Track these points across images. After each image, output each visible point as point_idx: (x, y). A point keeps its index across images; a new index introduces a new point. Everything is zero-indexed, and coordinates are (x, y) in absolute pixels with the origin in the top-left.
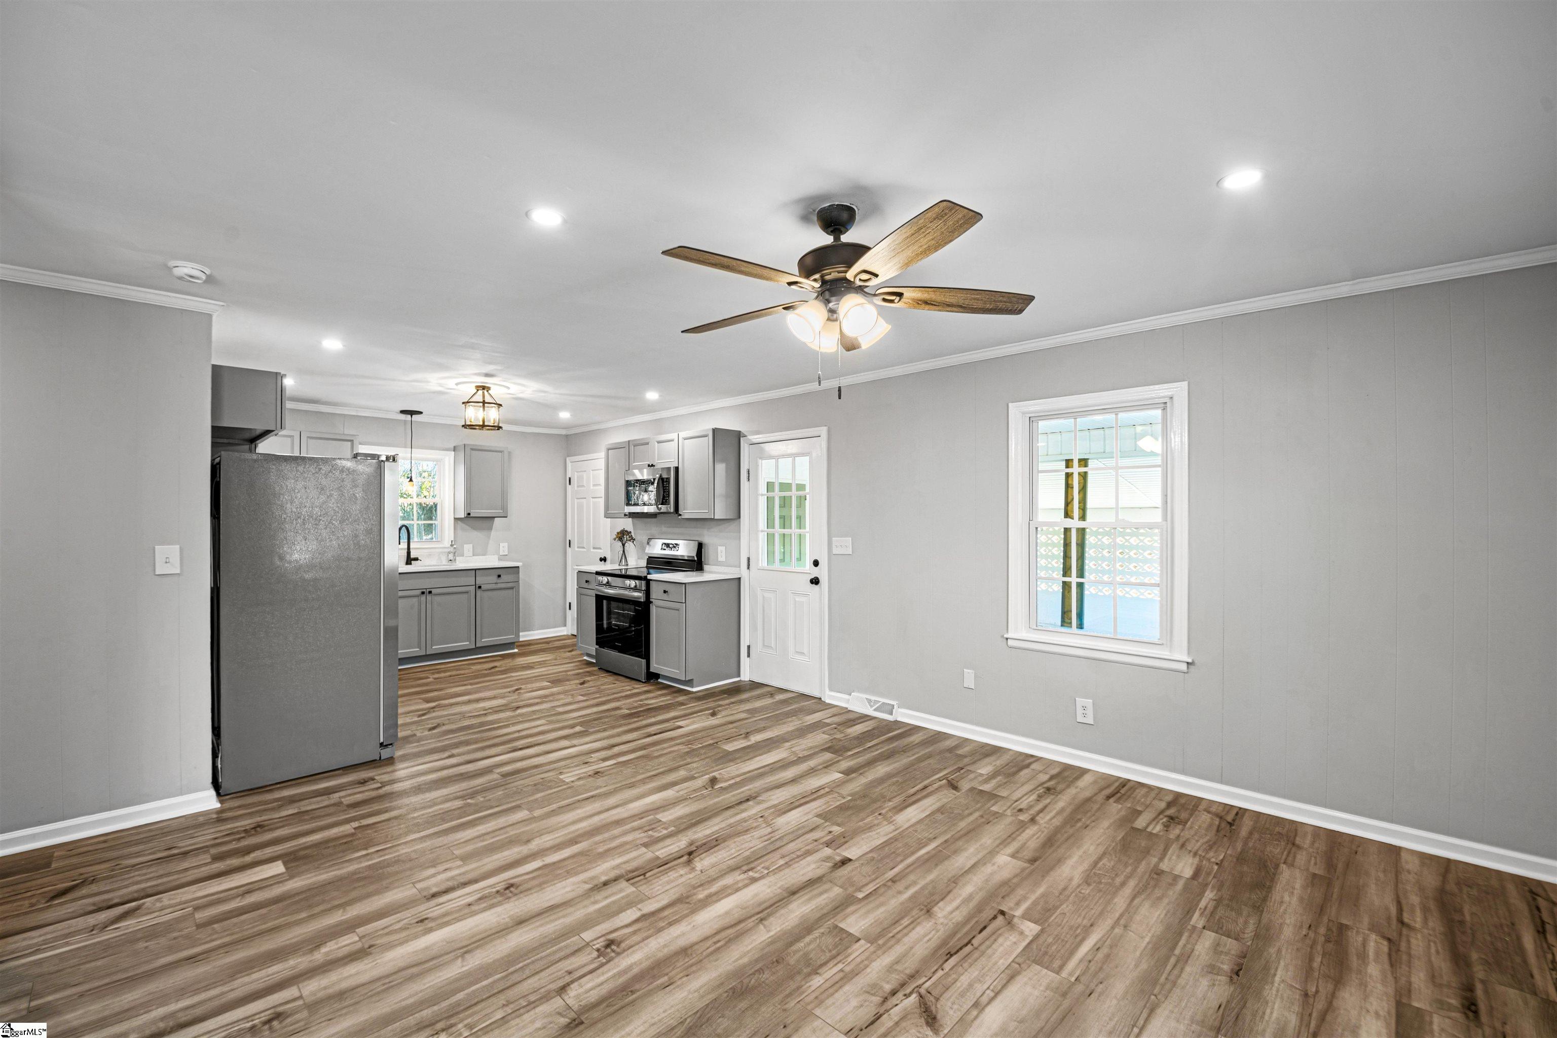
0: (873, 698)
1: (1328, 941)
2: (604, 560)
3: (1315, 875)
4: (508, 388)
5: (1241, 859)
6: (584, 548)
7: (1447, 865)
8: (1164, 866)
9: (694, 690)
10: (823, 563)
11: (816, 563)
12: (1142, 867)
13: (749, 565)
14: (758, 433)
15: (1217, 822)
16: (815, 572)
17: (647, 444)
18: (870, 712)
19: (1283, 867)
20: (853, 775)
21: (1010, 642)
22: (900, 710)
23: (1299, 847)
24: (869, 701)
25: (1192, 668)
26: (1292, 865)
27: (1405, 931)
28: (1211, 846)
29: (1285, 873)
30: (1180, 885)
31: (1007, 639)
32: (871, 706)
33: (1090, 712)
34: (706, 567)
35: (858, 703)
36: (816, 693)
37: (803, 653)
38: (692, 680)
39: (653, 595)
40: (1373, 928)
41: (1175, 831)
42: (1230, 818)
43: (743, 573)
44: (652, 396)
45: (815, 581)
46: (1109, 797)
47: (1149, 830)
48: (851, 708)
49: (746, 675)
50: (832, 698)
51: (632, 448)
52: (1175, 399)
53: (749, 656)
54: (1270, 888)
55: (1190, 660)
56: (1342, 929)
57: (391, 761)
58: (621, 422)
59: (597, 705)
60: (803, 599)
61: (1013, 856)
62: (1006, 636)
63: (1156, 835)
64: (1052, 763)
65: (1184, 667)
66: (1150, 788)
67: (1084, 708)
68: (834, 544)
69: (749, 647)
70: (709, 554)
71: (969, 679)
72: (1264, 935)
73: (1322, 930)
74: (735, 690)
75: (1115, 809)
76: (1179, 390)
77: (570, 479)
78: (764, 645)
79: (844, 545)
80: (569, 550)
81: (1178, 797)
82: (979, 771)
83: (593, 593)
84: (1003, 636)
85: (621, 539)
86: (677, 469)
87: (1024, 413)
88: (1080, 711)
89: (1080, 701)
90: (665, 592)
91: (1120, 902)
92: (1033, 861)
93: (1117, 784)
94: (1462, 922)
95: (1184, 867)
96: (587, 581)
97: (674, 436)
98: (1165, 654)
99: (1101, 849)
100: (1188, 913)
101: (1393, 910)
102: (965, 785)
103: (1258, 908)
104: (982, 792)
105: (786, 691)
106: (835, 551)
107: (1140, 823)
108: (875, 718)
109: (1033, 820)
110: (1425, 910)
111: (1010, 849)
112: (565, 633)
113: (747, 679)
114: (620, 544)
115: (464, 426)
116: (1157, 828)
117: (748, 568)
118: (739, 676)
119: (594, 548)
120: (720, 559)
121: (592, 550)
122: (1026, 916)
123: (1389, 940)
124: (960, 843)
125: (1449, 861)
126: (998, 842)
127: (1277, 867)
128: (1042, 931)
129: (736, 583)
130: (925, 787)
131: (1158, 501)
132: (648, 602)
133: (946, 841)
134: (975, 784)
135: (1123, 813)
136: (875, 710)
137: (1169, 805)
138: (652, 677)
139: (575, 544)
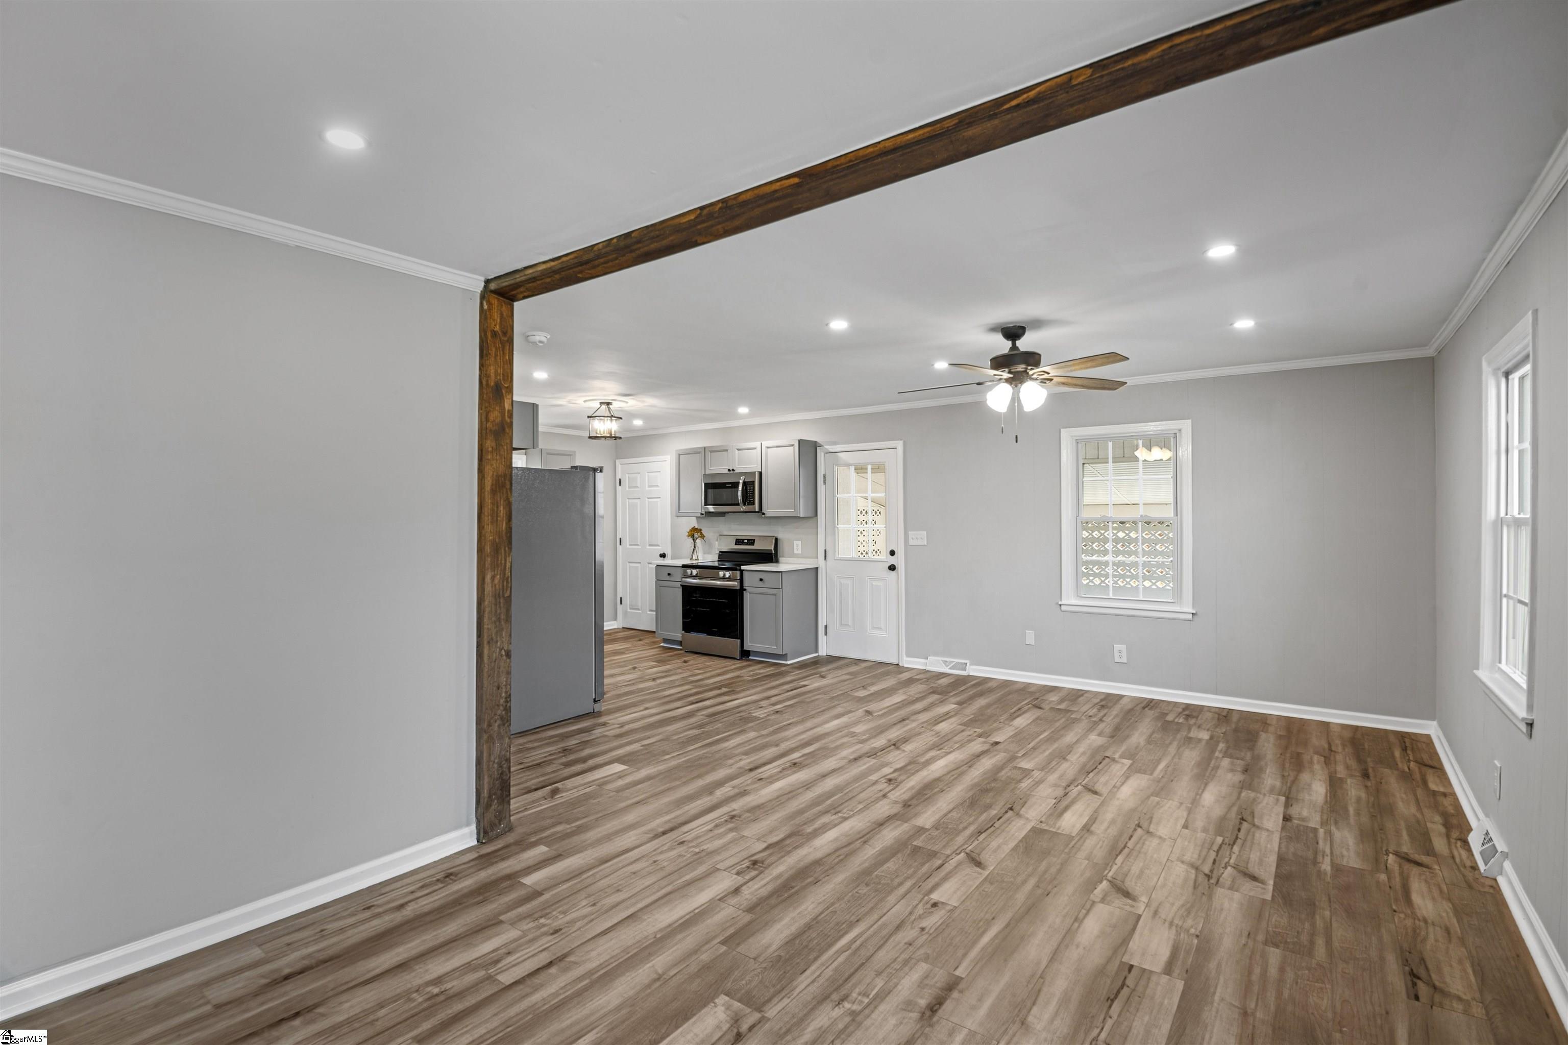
0: (948, 659)
1: (1292, 758)
2: (663, 556)
3: (1280, 735)
4: (627, 402)
5: (1236, 730)
6: (638, 545)
7: (1356, 728)
8: (1192, 735)
9: (789, 662)
10: (900, 553)
11: (892, 553)
12: (1179, 736)
13: (825, 556)
14: (835, 443)
15: (1217, 716)
16: (892, 560)
17: (727, 451)
18: (946, 670)
19: (1261, 733)
20: (965, 705)
21: (1063, 608)
22: (971, 667)
23: (1269, 725)
24: (945, 662)
25: (1194, 616)
26: (1267, 732)
27: (1333, 753)
28: (1216, 726)
29: (1263, 736)
30: (1204, 743)
31: (1061, 605)
32: (947, 666)
33: (1124, 654)
34: (781, 559)
35: (936, 664)
36: (895, 662)
37: (880, 629)
38: (786, 654)
39: (746, 584)
40: (1316, 753)
41: (1192, 721)
42: (1224, 714)
43: (821, 563)
44: (743, 410)
45: (892, 568)
46: (1144, 708)
47: (1176, 721)
48: (929, 668)
49: (823, 651)
50: (908, 662)
51: (708, 454)
52: (1183, 431)
53: (826, 634)
54: (1256, 741)
55: (1194, 612)
56: (1299, 755)
57: (599, 714)
58: (685, 428)
59: (719, 675)
60: (880, 583)
61: (1099, 735)
62: (1060, 603)
63: (1181, 723)
64: (1097, 694)
65: (1190, 617)
66: (1169, 703)
67: (1120, 652)
68: (910, 537)
69: (826, 627)
70: (784, 548)
71: (1030, 637)
72: (1257, 758)
73: (1288, 755)
74: (816, 662)
75: (1150, 713)
76: (1186, 426)
77: (620, 480)
78: (841, 624)
79: (919, 538)
80: (620, 548)
81: (1188, 707)
82: (1051, 699)
83: (679, 584)
84: (1057, 603)
85: (693, 536)
86: (761, 473)
87: (1072, 436)
88: (1116, 654)
89: (1117, 647)
90: (761, 580)
91: (1172, 749)
92: (1112, 737)
93: (1145, 703)
94: (1364, 749)
95: (1205, 736)
96: (669, 574)
97: (757, 444)
98: (1177, 609)
99: (1150, 731)
100: (1213, 751)
101: (1326, 746)
102: (1047, 707)
103: (1251, 749)
104: (1059, 709)
105: (865, 661)
106: (911, 542)
107: (1170, 718)
108: (950, 675)
109: (1101, 720)
110: (1344, 746)
111: (1096, 732)
112: (615, 627)
113: (825, 654)
114: (691, 540)
115: (590, 437)
116: (1181, 720)
117: (825, 558)
118: (817, 651)
119: (650, 545)
120: (796, 552)
121: (648, 547)
122: (1121, 757)
123: (1325, 757)
124: (1062, 732)
125: (1357, 727)
126: (1085, 730)
127: (1258, 733)
128: (1134, 762)
129: (813, 573)
130: (1020, 709)
131: (1171, 499)
132: (742, 589)
133: (1053, 732)
134: (1052, 705)
135: (1157, 714)
136: (950, 668)
137: (1184, 710)
138: (745, 654)
139: (626, 542)
